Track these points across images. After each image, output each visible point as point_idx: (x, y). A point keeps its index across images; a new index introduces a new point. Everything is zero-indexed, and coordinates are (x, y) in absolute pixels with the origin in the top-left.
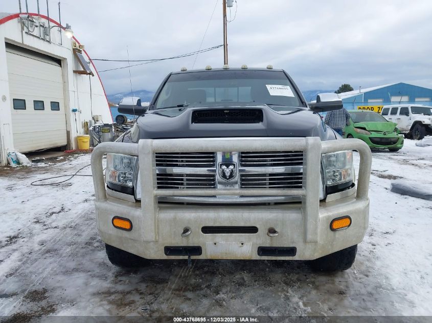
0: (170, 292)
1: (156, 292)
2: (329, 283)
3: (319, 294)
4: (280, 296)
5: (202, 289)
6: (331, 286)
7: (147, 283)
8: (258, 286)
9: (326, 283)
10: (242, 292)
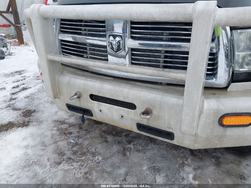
0: (99, 132)
1: (90, 130)
2: (234, 163)
3: (216, 171)
4: (178, 161)
5: (121, 136)
6: (235, 167)
7: (90, 121)
8: (165, 146)
9: (231, 162)
10: (150, 147)
